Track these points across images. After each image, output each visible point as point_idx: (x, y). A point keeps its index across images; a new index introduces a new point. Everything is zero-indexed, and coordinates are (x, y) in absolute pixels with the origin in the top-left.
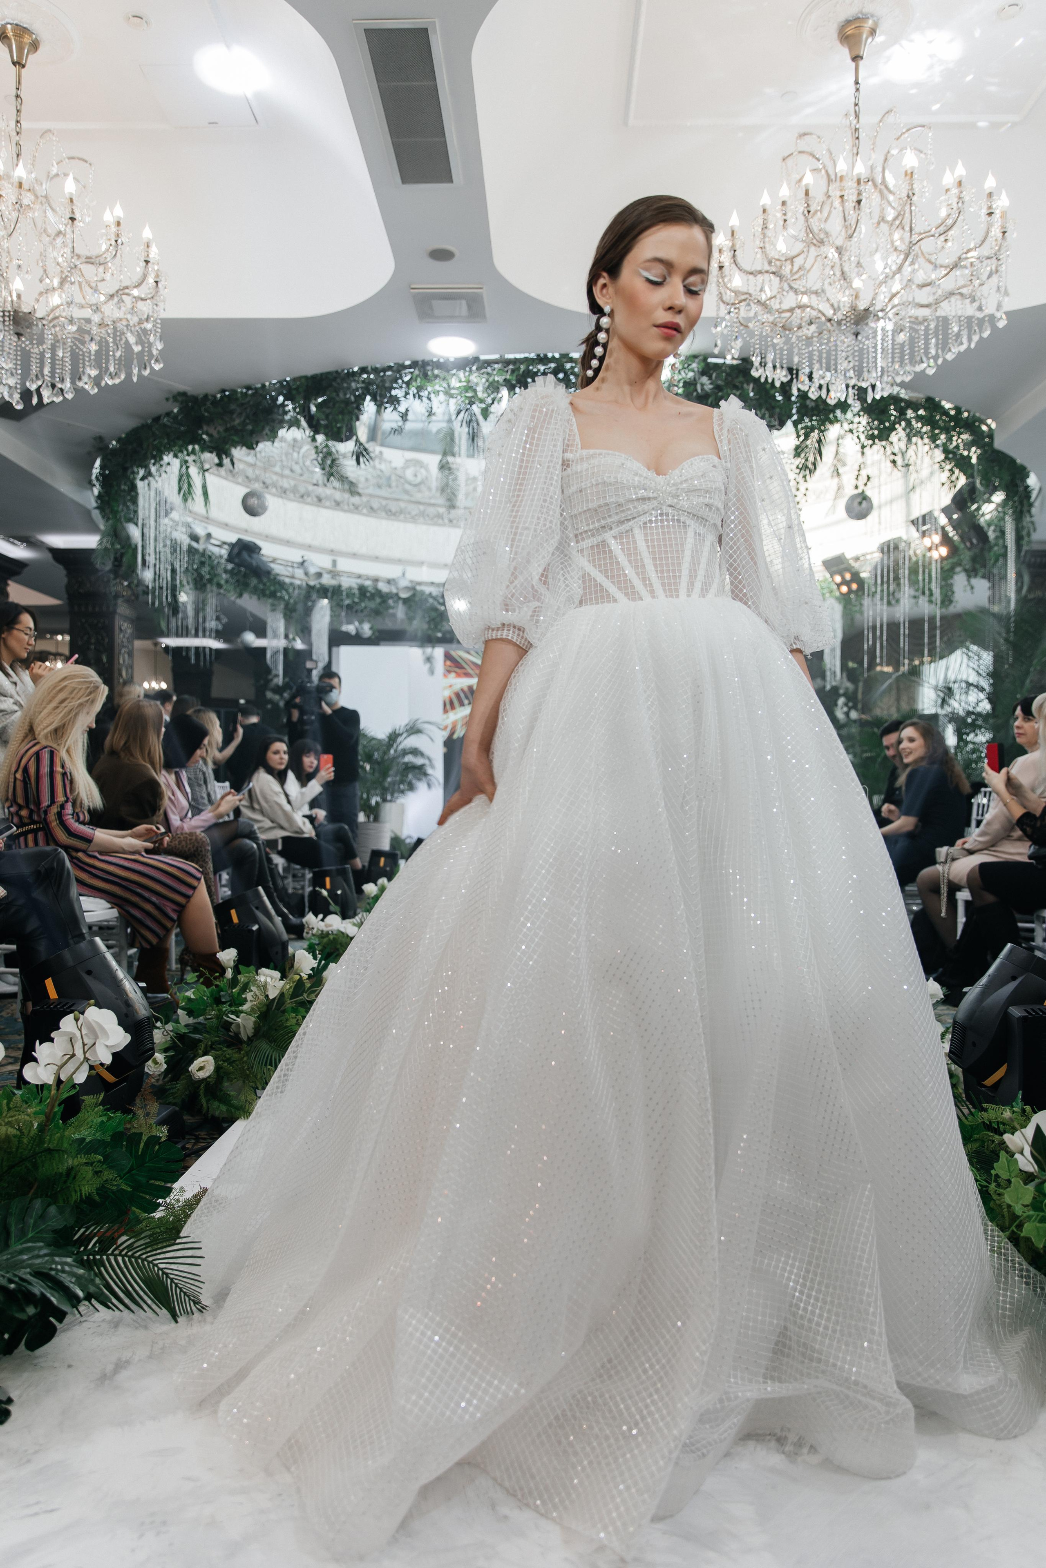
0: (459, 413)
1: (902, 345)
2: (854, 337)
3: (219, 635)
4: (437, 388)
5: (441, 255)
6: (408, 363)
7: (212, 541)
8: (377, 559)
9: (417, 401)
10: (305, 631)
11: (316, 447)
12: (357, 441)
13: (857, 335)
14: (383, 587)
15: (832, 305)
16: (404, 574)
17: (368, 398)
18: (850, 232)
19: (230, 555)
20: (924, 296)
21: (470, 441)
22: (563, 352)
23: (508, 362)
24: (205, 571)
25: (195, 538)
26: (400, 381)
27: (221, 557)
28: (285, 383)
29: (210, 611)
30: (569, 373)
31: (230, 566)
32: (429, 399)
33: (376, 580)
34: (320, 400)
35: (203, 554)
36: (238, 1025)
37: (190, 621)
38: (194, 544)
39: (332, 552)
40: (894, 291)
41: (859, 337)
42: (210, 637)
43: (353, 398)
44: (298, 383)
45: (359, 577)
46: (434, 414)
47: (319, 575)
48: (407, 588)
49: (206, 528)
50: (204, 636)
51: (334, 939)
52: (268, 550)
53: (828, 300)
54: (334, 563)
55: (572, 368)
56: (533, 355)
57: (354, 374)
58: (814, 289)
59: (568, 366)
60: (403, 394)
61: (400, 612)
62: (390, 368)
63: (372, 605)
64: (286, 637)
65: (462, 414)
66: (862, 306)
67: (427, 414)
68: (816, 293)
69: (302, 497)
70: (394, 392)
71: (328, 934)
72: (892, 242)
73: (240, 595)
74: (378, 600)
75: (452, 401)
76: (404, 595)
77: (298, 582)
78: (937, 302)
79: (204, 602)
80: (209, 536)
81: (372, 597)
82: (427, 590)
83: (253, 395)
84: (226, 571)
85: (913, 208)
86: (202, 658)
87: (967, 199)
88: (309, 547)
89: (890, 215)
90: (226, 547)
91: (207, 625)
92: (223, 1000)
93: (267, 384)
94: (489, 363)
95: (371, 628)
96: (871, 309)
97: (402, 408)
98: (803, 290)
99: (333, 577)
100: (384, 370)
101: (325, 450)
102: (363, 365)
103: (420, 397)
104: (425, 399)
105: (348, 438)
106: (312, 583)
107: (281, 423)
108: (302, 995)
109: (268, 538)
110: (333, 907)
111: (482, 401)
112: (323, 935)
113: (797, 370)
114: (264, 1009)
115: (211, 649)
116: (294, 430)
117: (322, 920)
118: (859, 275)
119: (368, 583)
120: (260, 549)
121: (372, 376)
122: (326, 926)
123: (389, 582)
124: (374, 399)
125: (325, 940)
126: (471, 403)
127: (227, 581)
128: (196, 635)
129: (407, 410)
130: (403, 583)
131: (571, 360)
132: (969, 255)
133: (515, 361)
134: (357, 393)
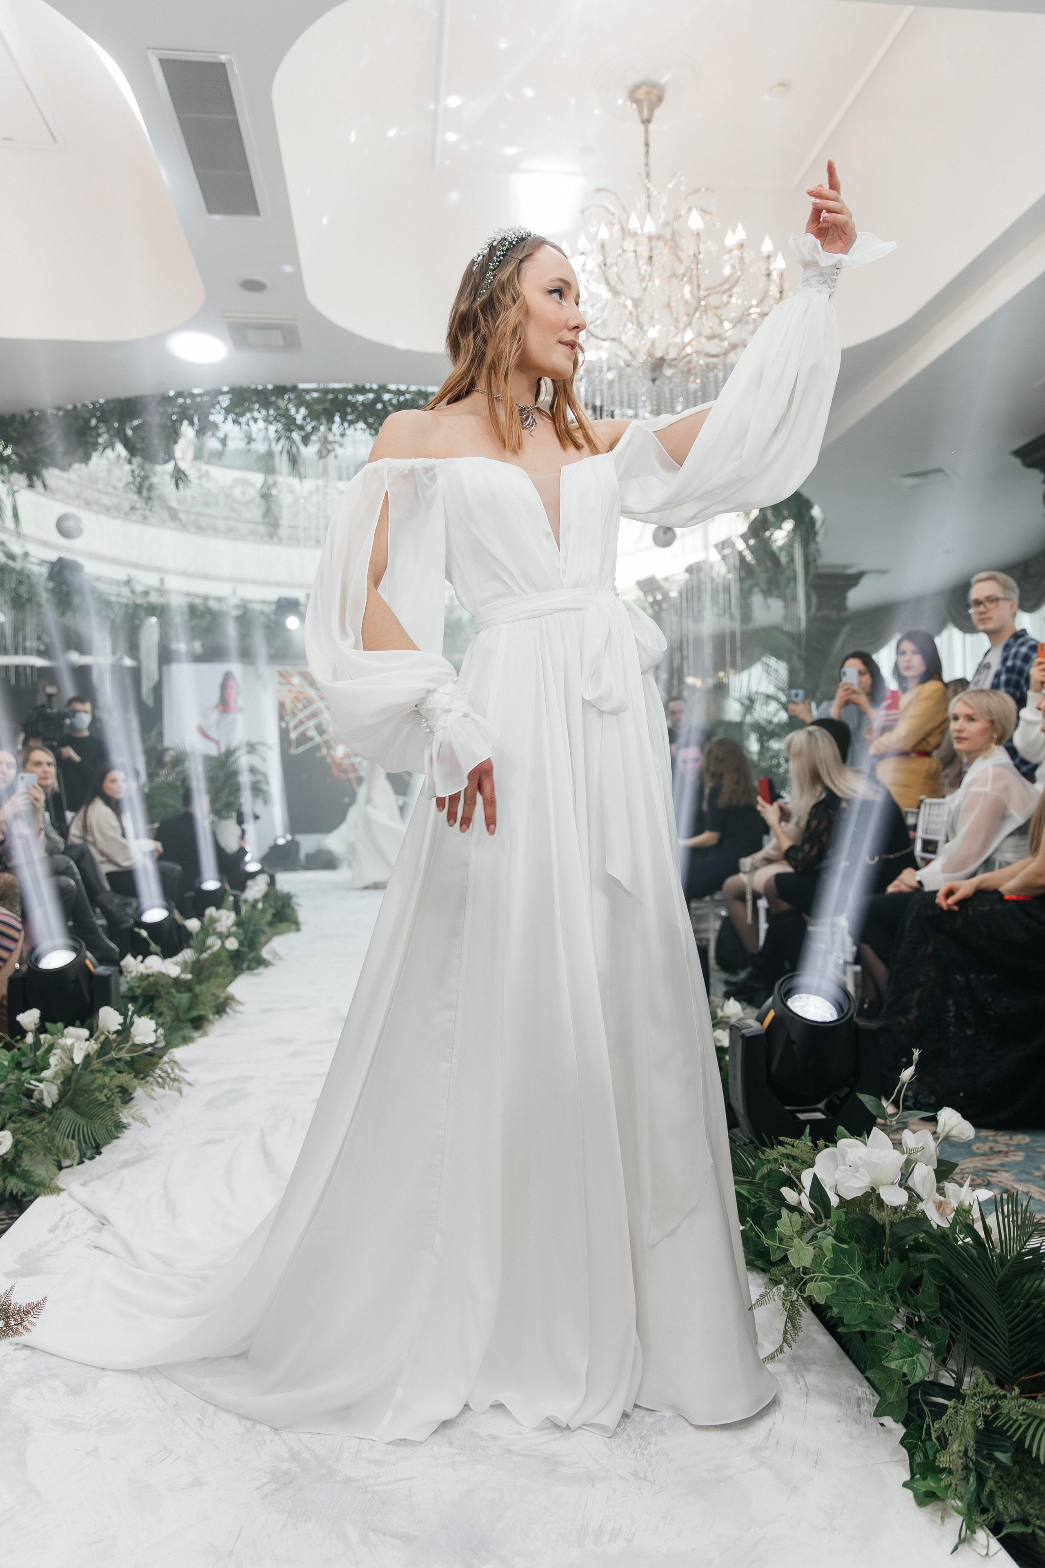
0: (278, 440)
1: (696, 392)
2: (650, 383)
3: (41, 654)
4: (256, 414)
5: (253, 286)
6: (225, 389)
7: (31, 559)
8: (206, 577)
9: (237, 427)
10: (133, 649)
11: (133, 471)
12: (176, 465)
13: (654, 380)
14: (212, 604)
15: (631, 353)
16: (234, 592)
17: (185, 423)
18: (644, 285)
19: (50, 574)
20: (713, 347)
21: (291, 468)
22: (382, 383)
23: (326, 391)
24: (23, 590)
25: (11, 556)
26: (218, 407)
27: (41, 575)
28: (98, 406)
29: (29, 630)
30: (387, 404)
31: (51, 585)
32: (248, 425)
33: (206, 598)
34: (136, 423)
35: (21, 572)
36: (41, 1092)
37: (9, 641)
38: (11, 563)
39: (158, 570)
40: (687, 340)
41: (657, 382)
42: (31, 654)
43: (169, 423)
44: (112, 405)
45: (188, 594)
46: (254, 440)
47: (146, 593)
48: (238, 607)
49: (23, 546)
50: (25, 652)
51: (155, 981)
52: (91, 568)
53: (626, 347)
54: (162, 581)
55: (390, 400)
56: (350, 386)
57: (169, 398)
58: (613, 336)
59: (386, 397)
60: (223, 420)
61: (231, 630)
62: (206, 393)
63: (203, 623)
64: (114, 653)
65: (282, 441)
66: (659, 354)
67: (247, 440)
68: (613, 340)
69: (126, 514)
70: (212, 418)
71: (148, 976)
72: (683, 296)
73: (63, 614)
74: (208, 618)
75: (272, 428)
76: (235, 613)
77: (124, 601)
78: (726, 354)
79: (23, 622)
80: (26, 555)
81: (202, 615)
82: (258, 607)
83: (64, 416)
84: (47, 590)
85: (700, 266)
86: (22, 678)
87: (747, 260)
88: (136, 566)
89: (681, 269)
90: (46, 564)
91: (28, 644)
92: (24, 1066)
93: (79, 406)
94: (308, 391)
95: (203, 646)
96: (666, 357)
97: (221, 434)
98: (602, 336)
99: (162, 595)
100: (200, 395)
101: (142, 474)
102: (179, 389)
103: (239, 424)
104: (244, 427)
105: (166, 462)
106: (139, 601)
107: (95, 446)
108: (109, 1052)
109: (91, 556)
110: (154, 947)
111: (301, 428)
112: (143, 977)
113: (601, 411)
114: (69, 1072)
115: (32, 667)
116: (108, 451)
117: (142, 962)
118: (653, 325)
119: (198, 601)
120: (82, 567)
121: (189, 401)
122: (147, 968)
123: (219, 600)
124: (192, 423)
125: (145, 983)
126: (291, 431)
127: (48, 600)
128: (16, 653)
129: (226, 436)
130: (234, 601)
131: (389, 391)
132: (752, 310)
133: (334, 391)
134: (174, 418)
